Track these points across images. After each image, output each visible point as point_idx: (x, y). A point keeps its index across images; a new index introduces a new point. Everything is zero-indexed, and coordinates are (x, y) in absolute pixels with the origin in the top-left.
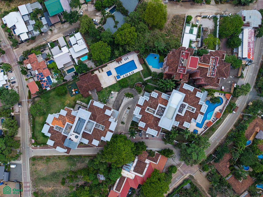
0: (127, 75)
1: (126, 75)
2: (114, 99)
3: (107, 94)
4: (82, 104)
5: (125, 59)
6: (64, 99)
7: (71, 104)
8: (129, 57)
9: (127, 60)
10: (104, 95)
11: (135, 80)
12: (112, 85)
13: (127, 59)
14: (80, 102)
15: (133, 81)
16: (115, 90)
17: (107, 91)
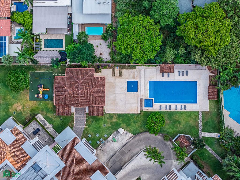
0: (168, 107)
1: (166, 106)
2: (116, 146)
3: (109, 128)
4: (45, 125)
5: (179, 72)
6: (13, 97)
7: (23, 115)
8: (190, 72)
9: (183, 75)
10: (100, 127)
11: (182, 126)
12: (126, 115)
13: (185, 74)
14: (43, 119)
15: (176, 127)
16: (128, 128)
17: (111, 123)
